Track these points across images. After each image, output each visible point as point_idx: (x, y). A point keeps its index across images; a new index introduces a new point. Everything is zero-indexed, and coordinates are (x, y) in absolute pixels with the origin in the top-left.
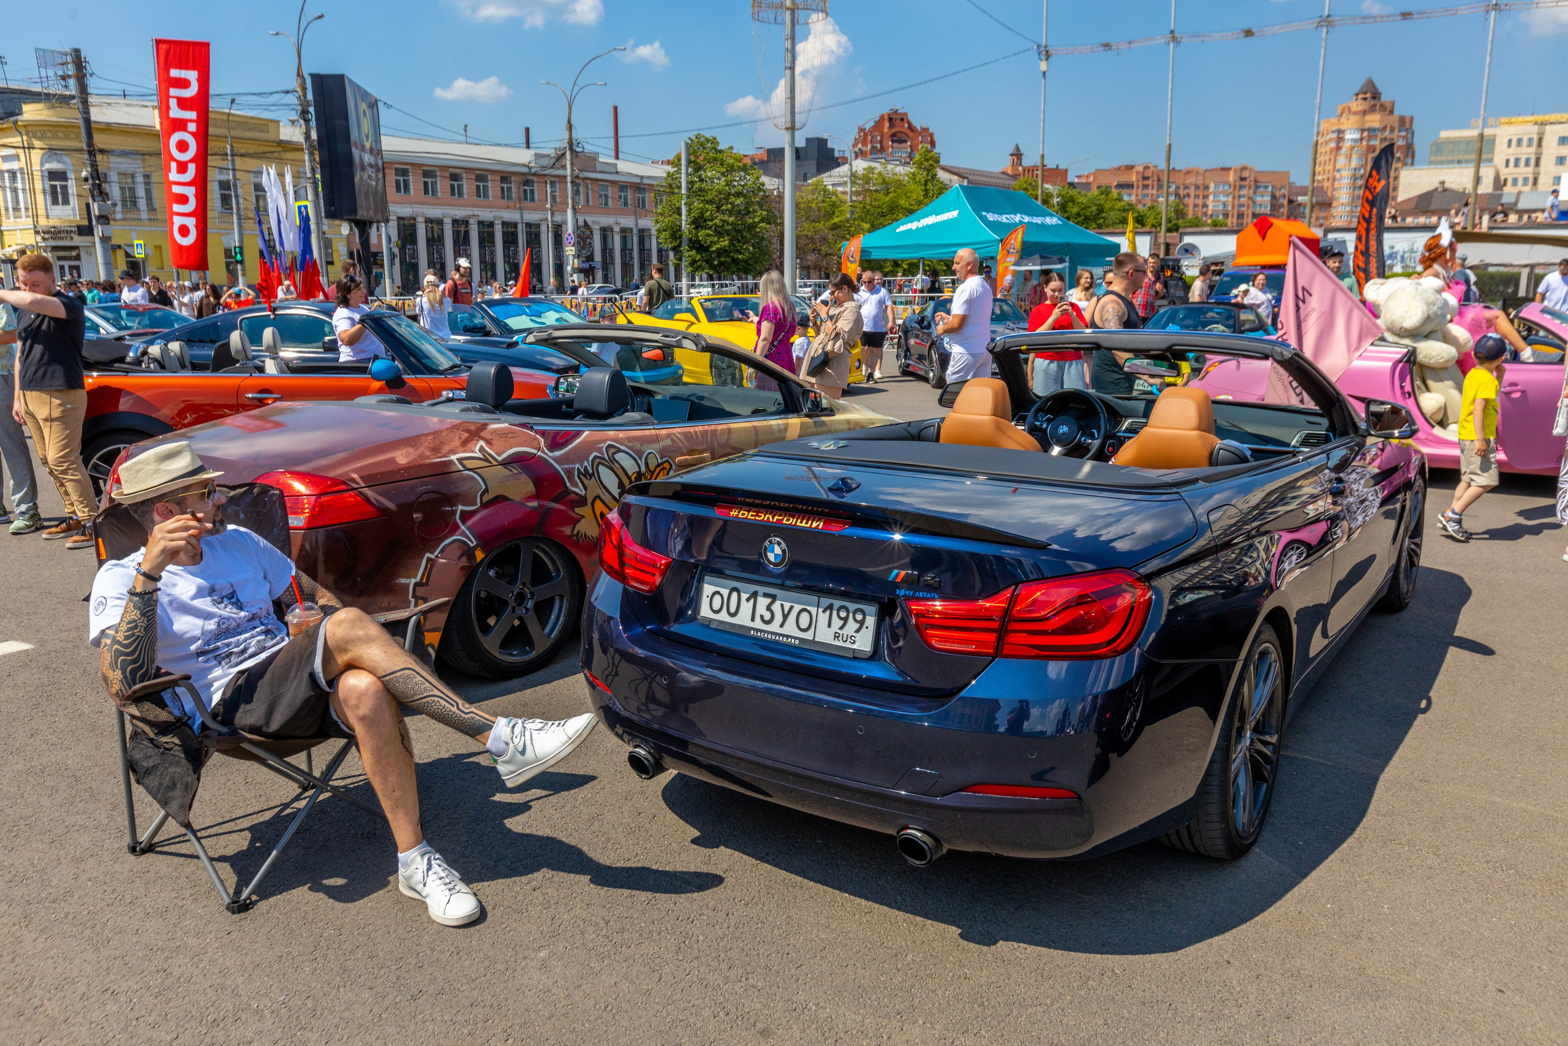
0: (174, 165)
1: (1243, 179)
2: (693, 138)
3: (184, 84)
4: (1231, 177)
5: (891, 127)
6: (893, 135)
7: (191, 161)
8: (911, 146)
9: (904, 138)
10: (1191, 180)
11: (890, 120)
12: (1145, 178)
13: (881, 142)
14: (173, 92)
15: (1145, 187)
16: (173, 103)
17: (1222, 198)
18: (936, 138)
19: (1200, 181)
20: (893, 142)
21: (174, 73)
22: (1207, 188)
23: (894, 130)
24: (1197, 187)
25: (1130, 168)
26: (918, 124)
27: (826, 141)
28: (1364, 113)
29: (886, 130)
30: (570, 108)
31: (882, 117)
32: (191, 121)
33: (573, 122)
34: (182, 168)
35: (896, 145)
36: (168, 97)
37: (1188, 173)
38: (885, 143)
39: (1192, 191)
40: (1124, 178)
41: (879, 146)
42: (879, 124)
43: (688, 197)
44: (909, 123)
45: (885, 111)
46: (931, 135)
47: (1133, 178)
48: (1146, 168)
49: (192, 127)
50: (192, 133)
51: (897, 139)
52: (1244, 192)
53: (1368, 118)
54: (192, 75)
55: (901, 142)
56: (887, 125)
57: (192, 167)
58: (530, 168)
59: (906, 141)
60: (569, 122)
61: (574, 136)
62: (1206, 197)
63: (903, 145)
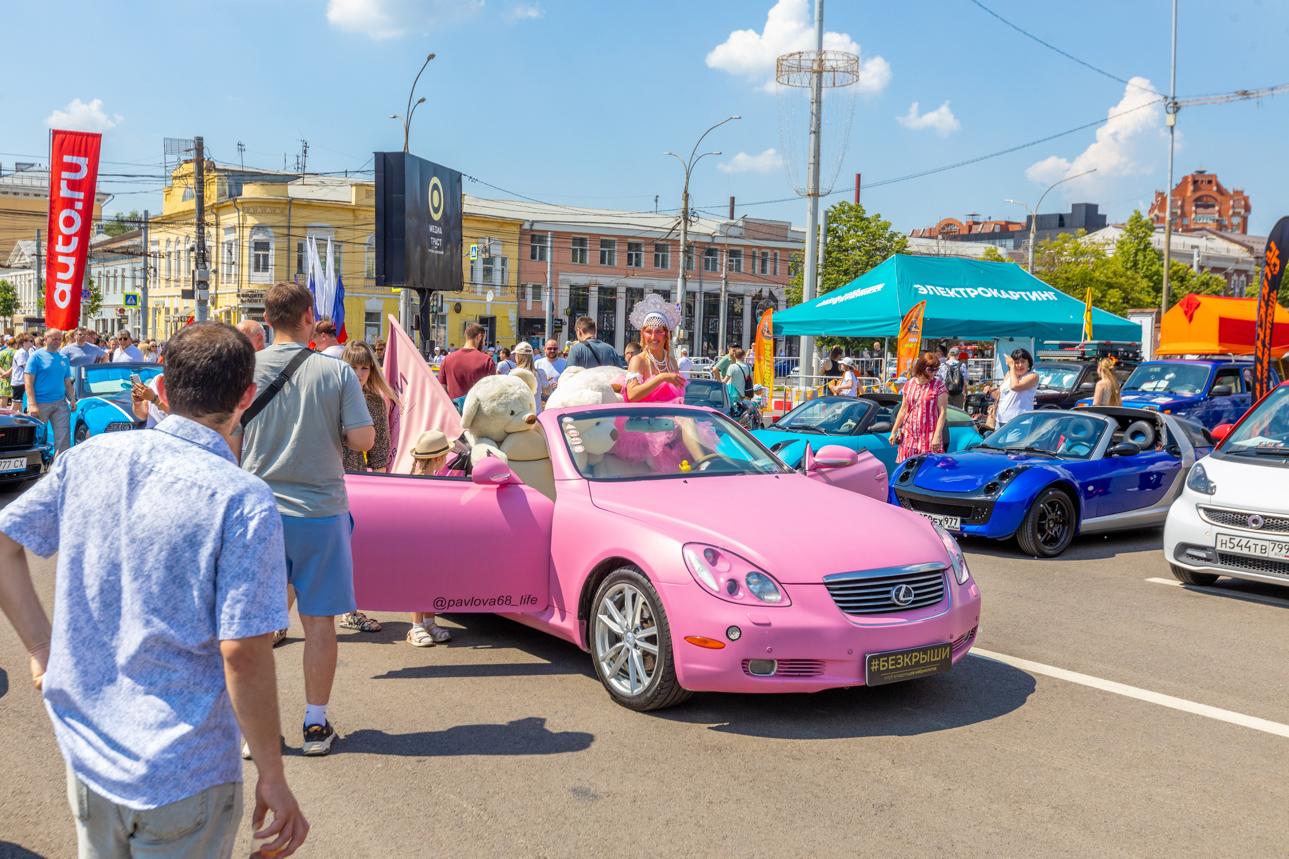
0: (60, 238)
2: (837, 206)
3: (75, 168)
5: (1194, 191)
6: (1196, 200)
7: (75, 235)
8: (1219, 212)
9: (1211, 202)
11: (1195, 182)
13: (1182, 207)
14: (65, 175)
16: (63, 184)
18: (1251, 202)
20: (1197, 206)
21: (67, 159)
23: (1199, 194)
26: (1229, 187)
27: (1096, 207)
29: (1189, 194)
30: (688, 178)
31: (1185, 179)
32: (79, 200)
33: (689, 192)
34: (67, 240)
35: (1200, 210)
36: (60, 179)
38: (1187, 208)
41: (1179, 212)
42: (1182, 186)
43: (825, 267)
44: (1218, 185)
45: (1190, 171)
46: (1246, 199)
49: (79, 206)
50: (78, 211)
51: (1202, 203)
54: (83, 161)
55: (1207, 206)
56: (1191, 188)
57: (75, 241)
58: (713, 238)
59: (1213, 206)
60: (686, 192)
61: (690, 206)
63: (1210, 210)
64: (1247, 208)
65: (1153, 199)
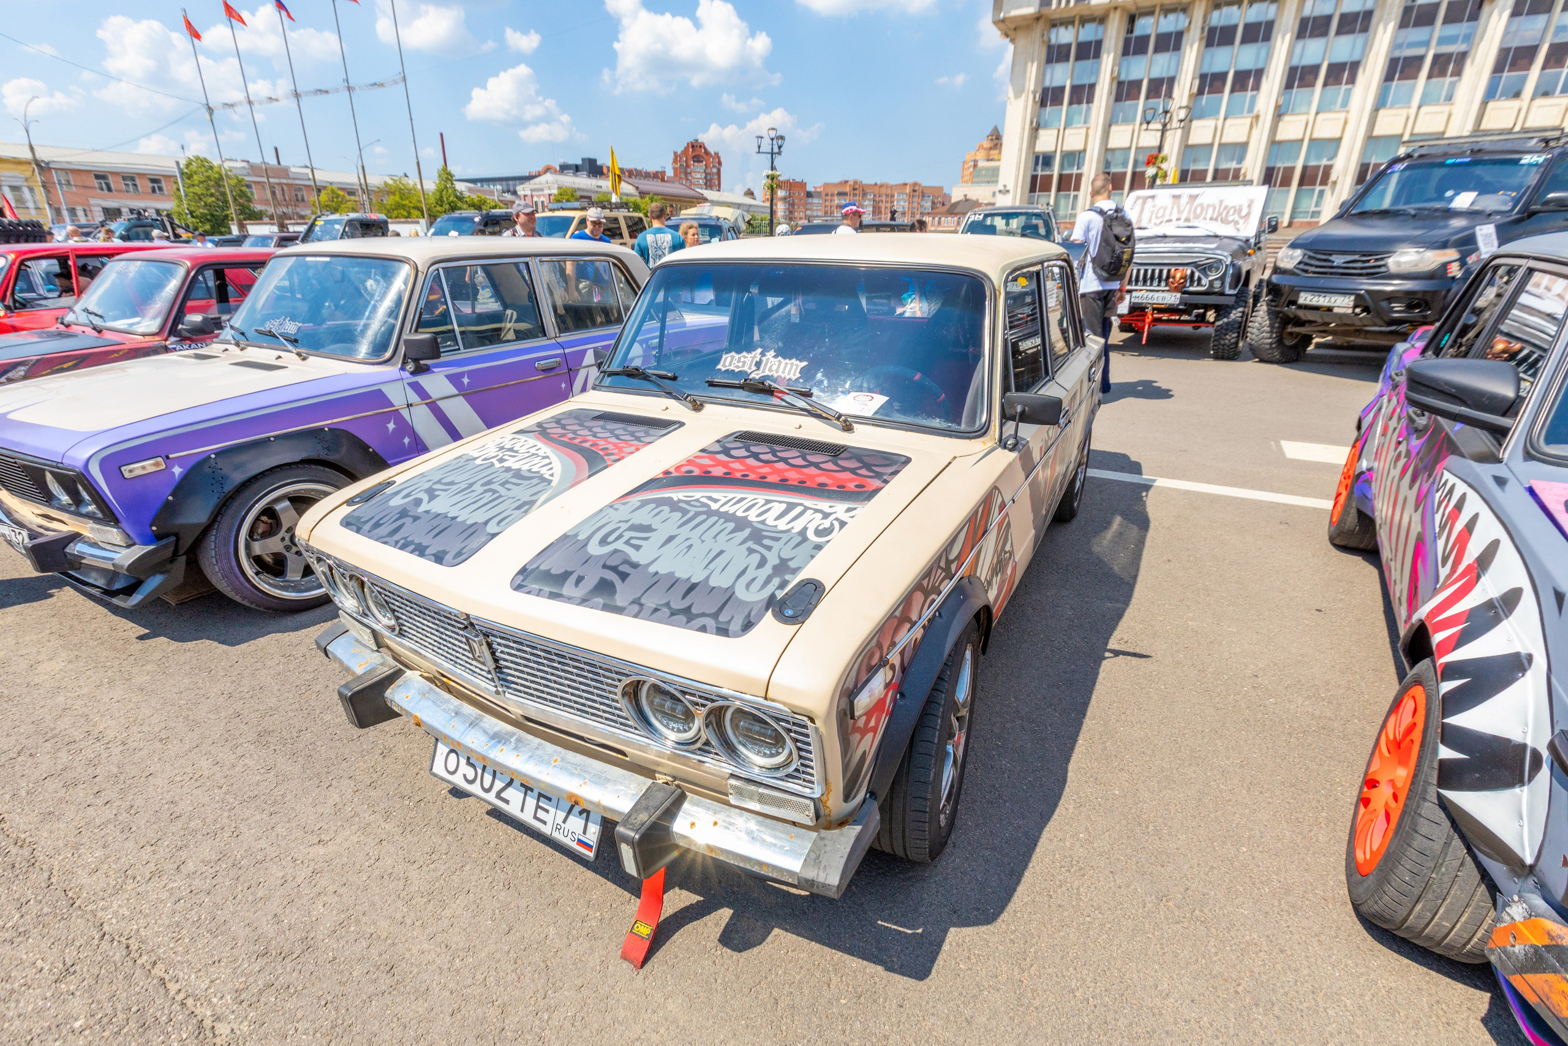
1: (914, 191)
4: (908, 190)
5: (693, 151)
6: (693, 158)
8: (705, 165)
9: (701, 159)
10: (883, 191)
11: (693, 146)
12: (854, 189)
13: (686, 161)
15: (855, 195)
17: (902, 203)
19: (889, 192)
20: (694, 161)
22: (893, 196)
23: (695, 153)
24: (887, 196)
25: (846, 182)
26: (712, 151)
28: (991, 149)
29: (690, 153)
31: (688, 144)
35: (696, 164)
37: (881, 186)
38: (689, 162)
39: (884, 198)
40: (841, 190)
41: (685, 164)
42: (686, 149)
44: (705, 149)
45: (691, 140)
46: (719, 158)
47: (847, 189)
48: (855, 182)
51: (697, 159)
52: (916, 199)
53: (992, 152)
55: (699, 162)
56: (691, 149)
59: (702, 162)
62: (892, 202)
63: (700, 164)
64: (720, 163)
65: (672, 156)
